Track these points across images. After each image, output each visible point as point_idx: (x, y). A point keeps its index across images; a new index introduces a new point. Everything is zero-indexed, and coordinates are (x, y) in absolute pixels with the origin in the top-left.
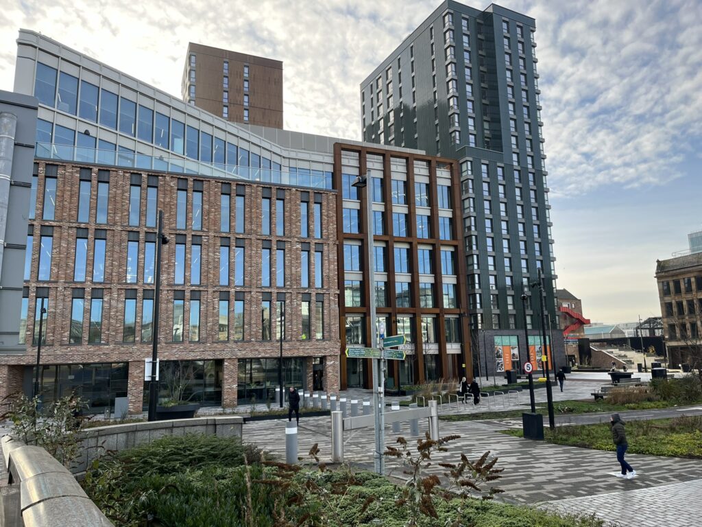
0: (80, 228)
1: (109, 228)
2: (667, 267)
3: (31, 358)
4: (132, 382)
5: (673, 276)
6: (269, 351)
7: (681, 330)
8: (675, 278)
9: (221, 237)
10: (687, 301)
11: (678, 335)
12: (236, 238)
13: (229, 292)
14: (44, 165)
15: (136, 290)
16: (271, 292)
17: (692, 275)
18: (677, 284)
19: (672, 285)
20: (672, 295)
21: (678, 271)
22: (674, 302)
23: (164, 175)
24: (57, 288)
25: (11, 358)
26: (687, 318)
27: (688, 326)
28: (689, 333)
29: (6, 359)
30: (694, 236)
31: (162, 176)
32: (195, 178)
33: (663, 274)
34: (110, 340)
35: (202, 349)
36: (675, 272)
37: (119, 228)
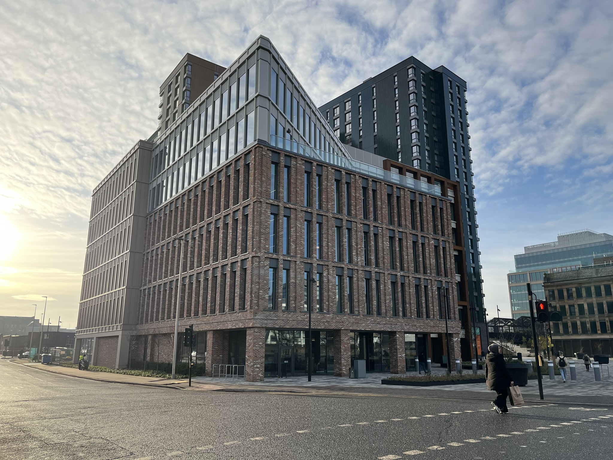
0: (308, 212)
1: (324, 214)
2: (552, 279)
3: (282, 322)
4: (343, 348)
5: (557, 286)
6: (422, 327)
7: (563, 327)
8: (559, 288)
9: (389, 229)
10: (569, 305)
11: (561, 331)
12: (399, 231)
13: (396, 275)
14: (284, 155)
15: (343, 268)
16: (420, 278)
17: (574, 286)
18: (561, 292)
19: (556, 292)
20: (557, 300)
21: (561, 282)
22: (558, 305)
23: (355, 174)
24: (296, 261)
25: (269, 321)
26: (569, 318)
27: (570, 324)
28: (570, 330)
29: (266, 322)
30: (519, 257)
31: (353, 175)
32: (373, 179)
33: (549, 284)
34: (330, 310)
35: (384, 323)
36: (559, 283)
37: (331, 215)
